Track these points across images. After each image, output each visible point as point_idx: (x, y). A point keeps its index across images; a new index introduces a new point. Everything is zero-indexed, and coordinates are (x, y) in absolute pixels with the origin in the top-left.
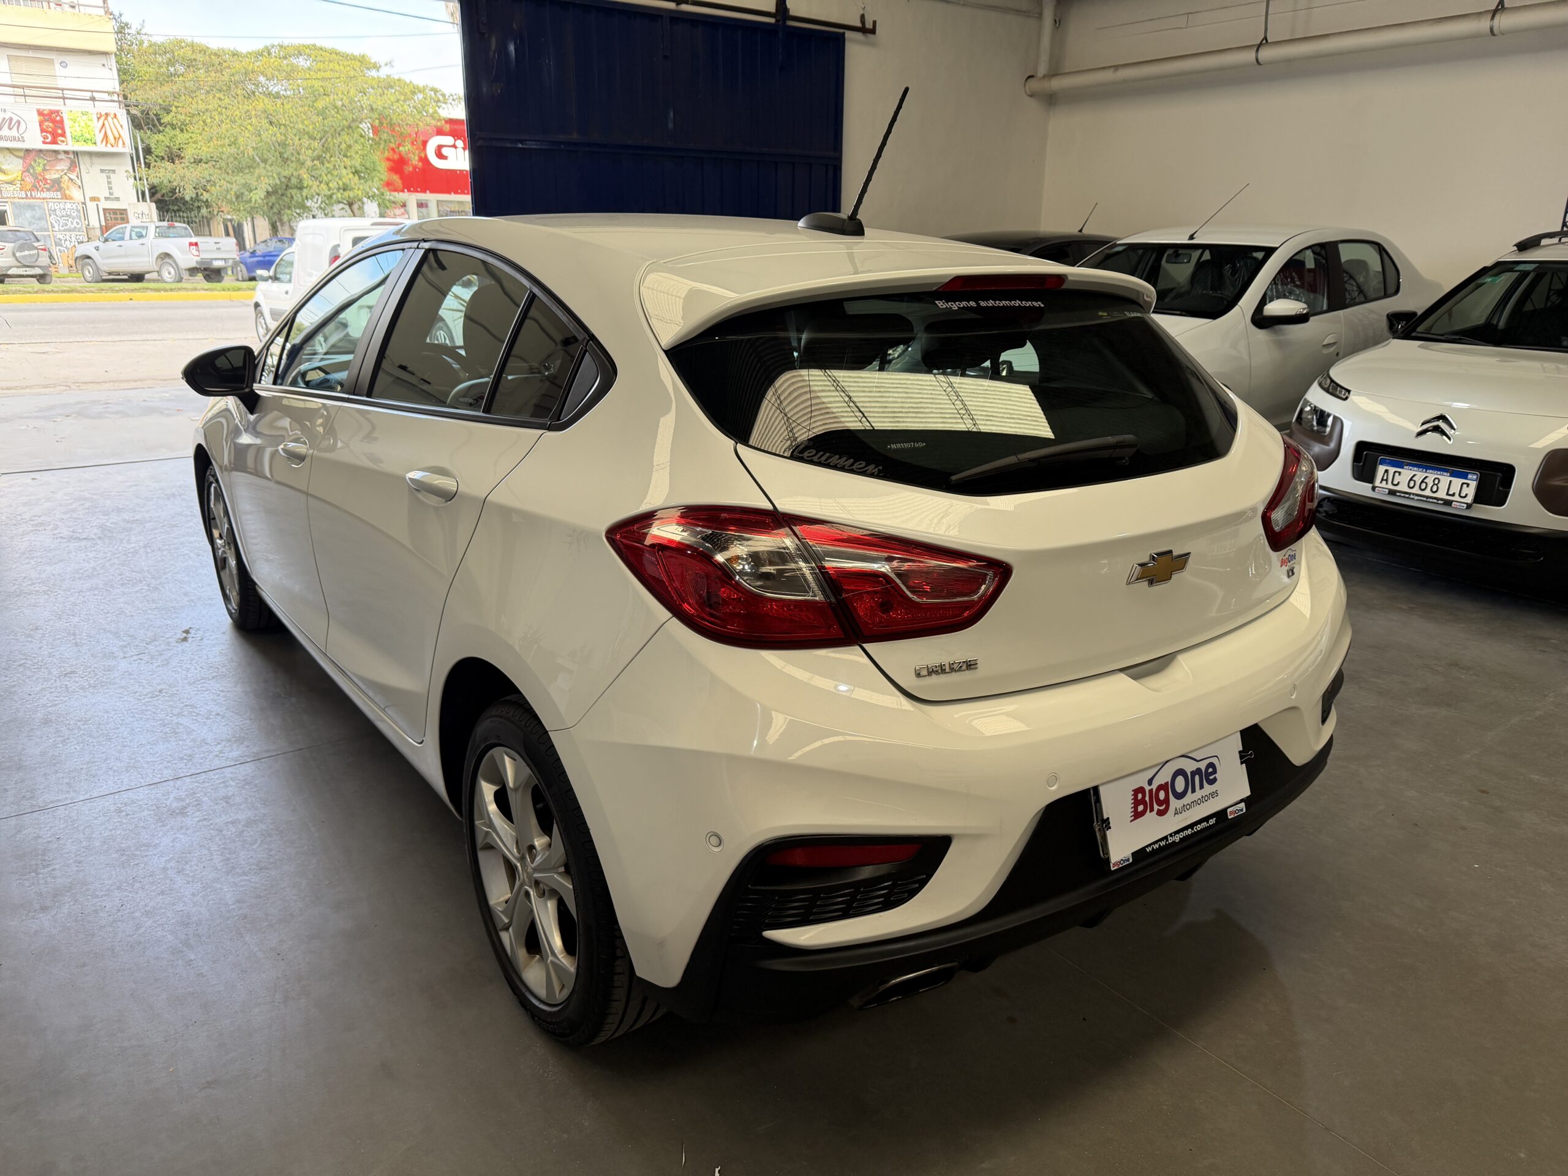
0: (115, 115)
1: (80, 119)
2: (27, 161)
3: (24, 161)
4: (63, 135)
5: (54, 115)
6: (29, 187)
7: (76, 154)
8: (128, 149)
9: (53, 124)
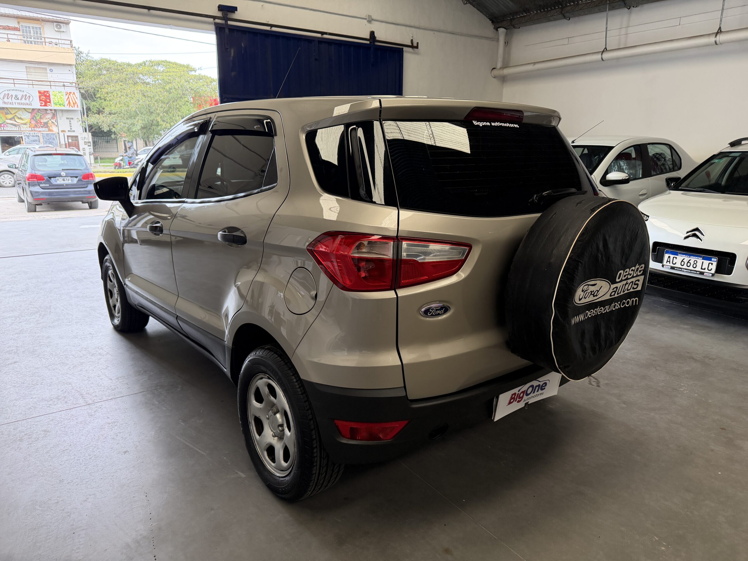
0: (74, 93)
1: (58, 95)
2: (33, 114)
3: (31, 114)
4: (50, 102)
5: (46, 93)
6: (33, 126)
7: (55, 110)
8: (80, 108)
9: (45, 98)
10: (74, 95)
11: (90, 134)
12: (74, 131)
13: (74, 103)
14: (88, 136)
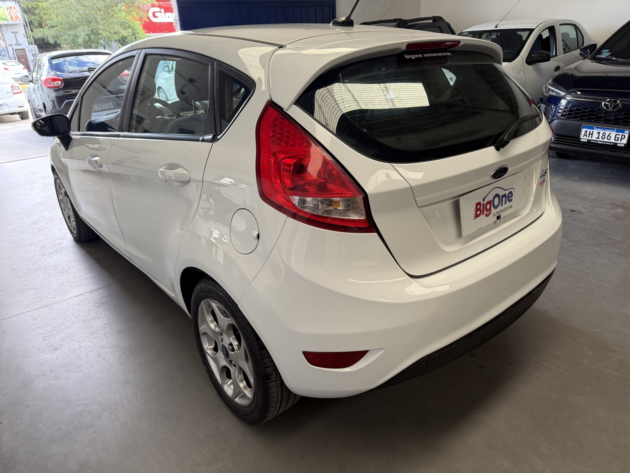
0: (14, 7)
8: (22, 22)
10: (14, 9)
11: (36, 46)
12: (20, 44)
13: (16, 18)
14: (35, 48)
